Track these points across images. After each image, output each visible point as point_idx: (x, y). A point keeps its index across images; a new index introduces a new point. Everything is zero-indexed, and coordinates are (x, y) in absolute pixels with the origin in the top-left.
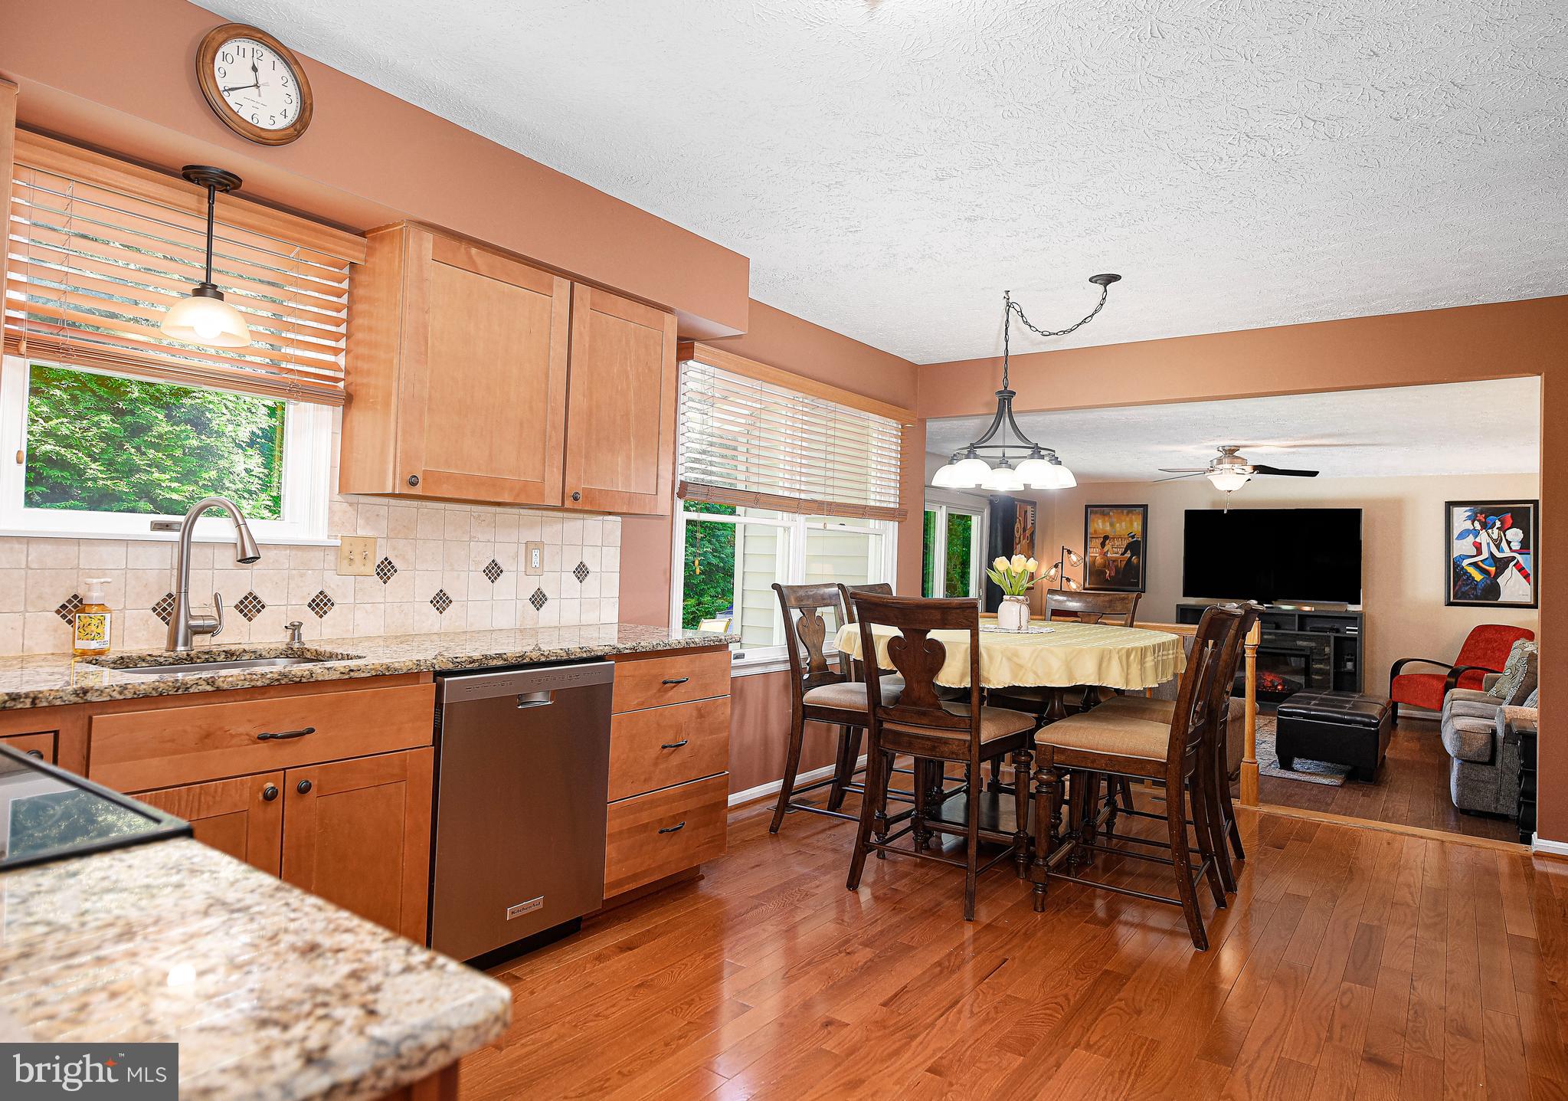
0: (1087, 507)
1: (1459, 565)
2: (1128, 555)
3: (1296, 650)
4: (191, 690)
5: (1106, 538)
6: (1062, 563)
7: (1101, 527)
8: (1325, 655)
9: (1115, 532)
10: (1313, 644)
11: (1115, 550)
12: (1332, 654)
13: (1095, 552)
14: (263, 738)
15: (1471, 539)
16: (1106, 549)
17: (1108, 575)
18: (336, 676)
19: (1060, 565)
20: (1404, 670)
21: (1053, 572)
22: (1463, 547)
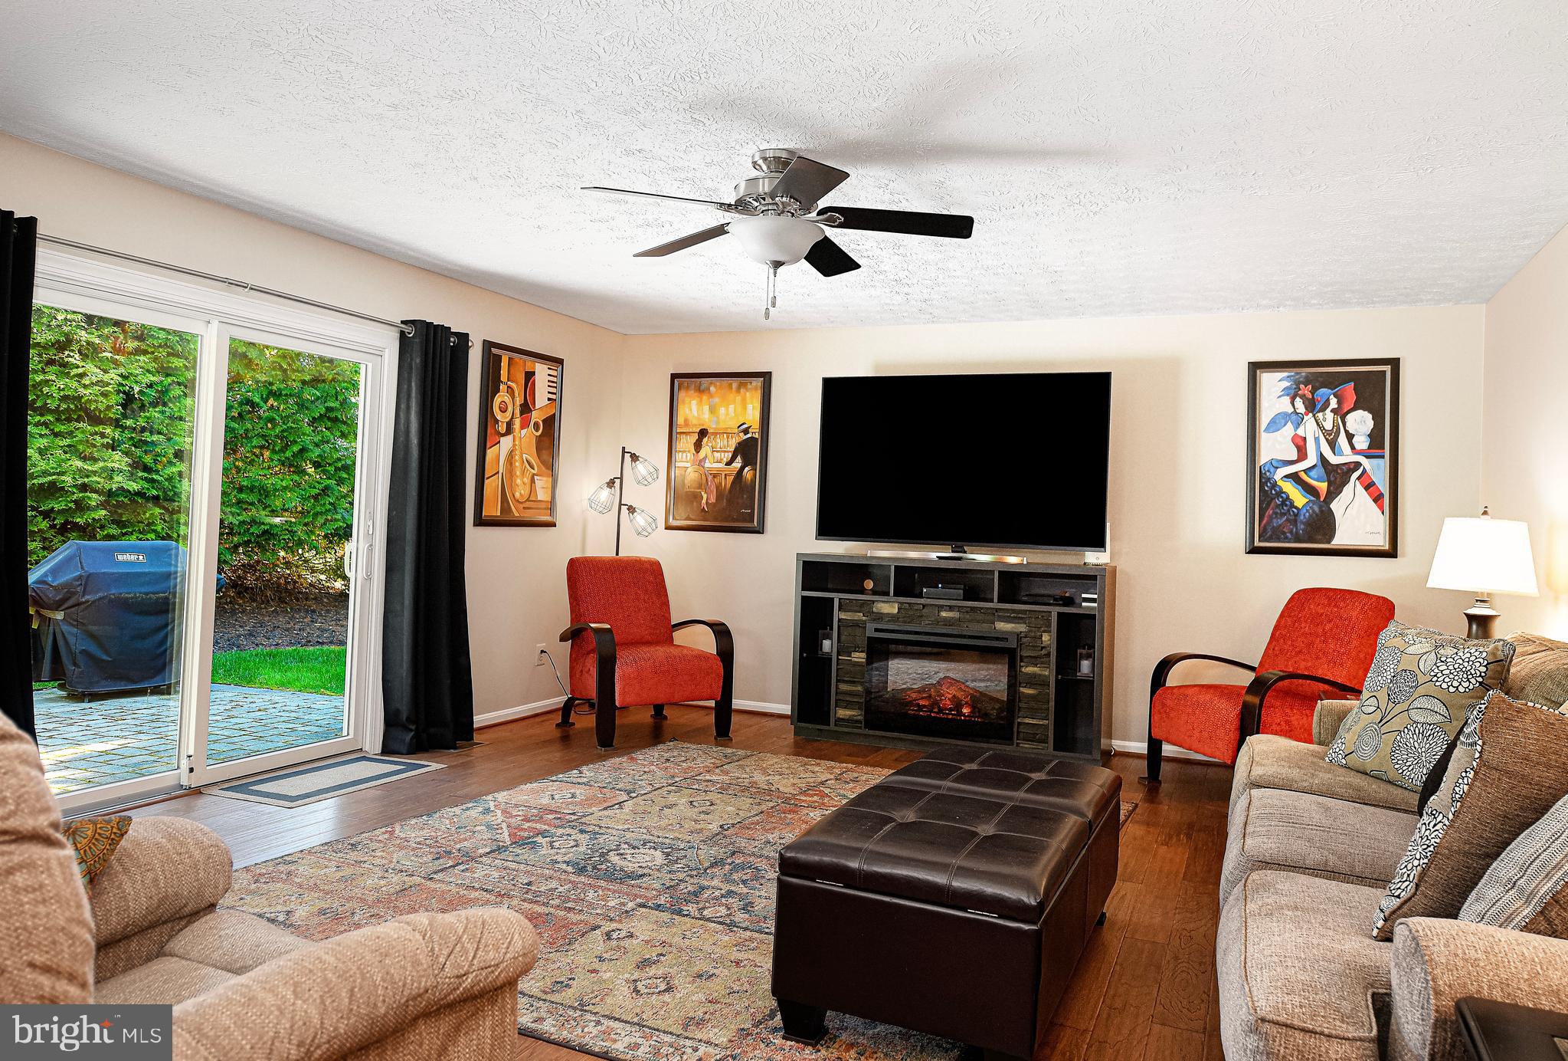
0: (674, 376)
1: (1269, 479)
2: (738, 464)
3: (997, 639)
5: (703, 433)
6: (621, 478)
7: (696, 415)
8: (1043, 648)
9: (718, 422)
10: (1022, 628)
11: (717, 455)
12: (1055, 646)
13: (685, 459)
15: (1288, 430)
16: (702, 454)
17: (704, 501)
19: (618, 481)
20: (1174, 678)
21: (605, 493)
22: (1275, 446)
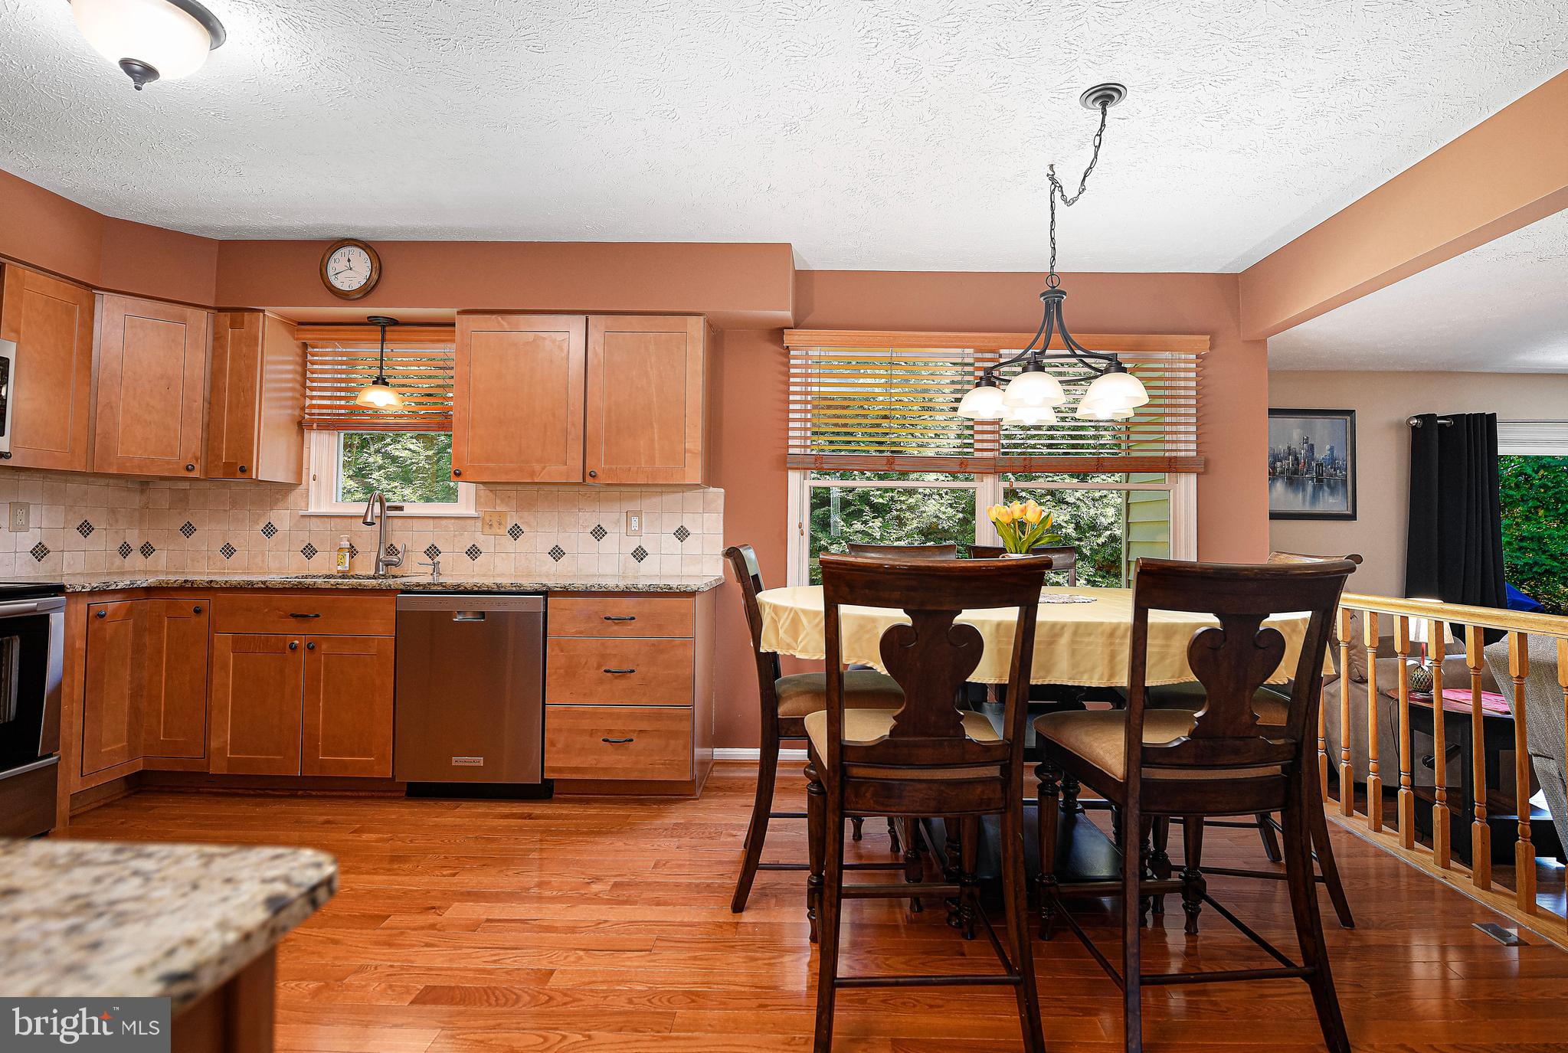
4: (255, 586)
14: (292, 615)
18: (329, 586)
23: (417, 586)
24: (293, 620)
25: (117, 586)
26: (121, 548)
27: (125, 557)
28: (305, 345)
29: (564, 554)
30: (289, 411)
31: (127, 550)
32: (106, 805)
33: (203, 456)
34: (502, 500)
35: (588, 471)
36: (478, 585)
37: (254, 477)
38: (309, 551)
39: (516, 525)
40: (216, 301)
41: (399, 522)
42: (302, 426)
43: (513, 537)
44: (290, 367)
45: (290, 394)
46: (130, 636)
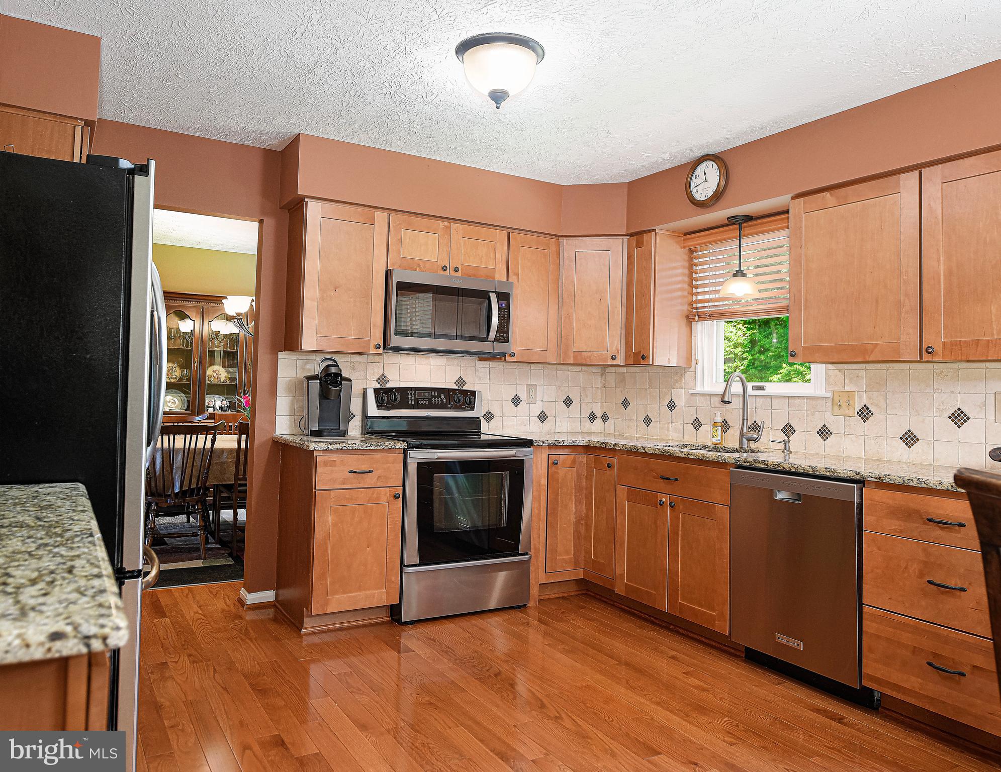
14: (661, 477)
23: (745, 462)
24: (661, 480)
25: (564, 443)
26: (590, 416)
27: (592, 423)
28: (691, 252)
29: (918, 440)
30: (680, 307)
31: (594, 417)
32: (563, 598)
33: (622, 348)
34: (851, 380)
35: (925, 347)
36: (795, 466)
37: (651, 363)
38: (697, 424)
39: (865, 406)
40: (628, 228)
41: (760, 401)
42: (690, 318)
43: (862, 419)
44: (680, 271)
45: (680, 293)
46: (574, 480)
